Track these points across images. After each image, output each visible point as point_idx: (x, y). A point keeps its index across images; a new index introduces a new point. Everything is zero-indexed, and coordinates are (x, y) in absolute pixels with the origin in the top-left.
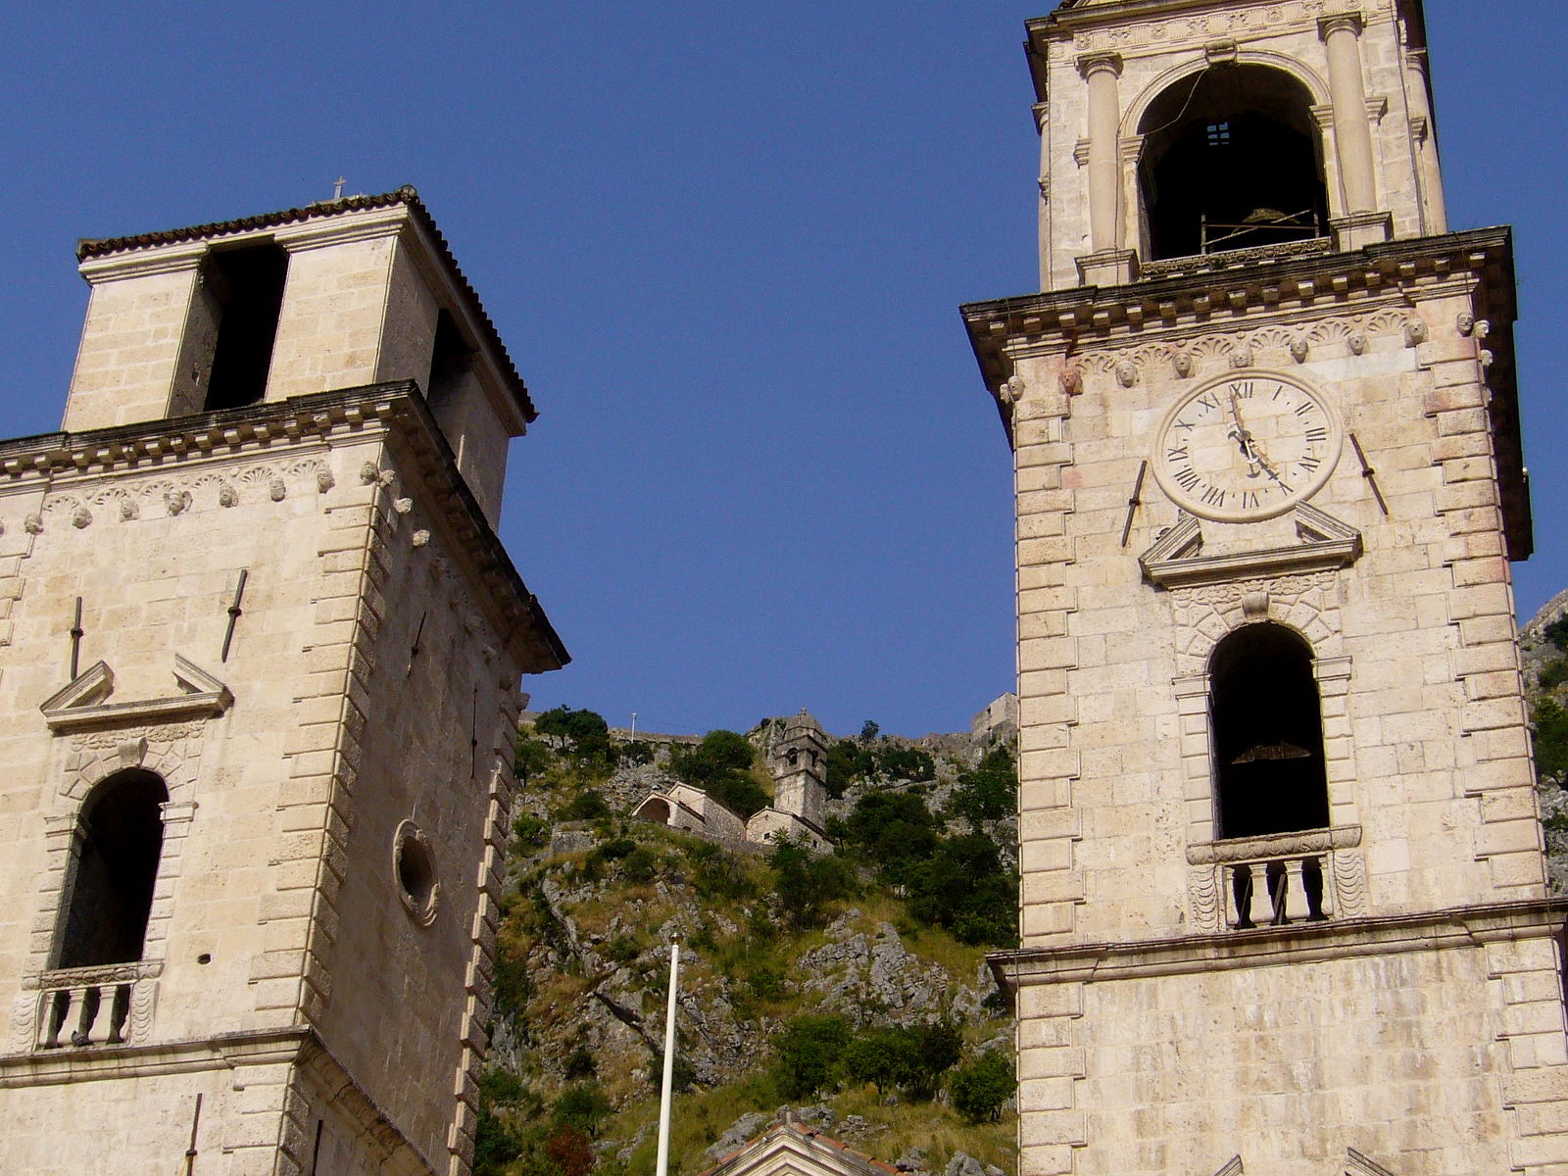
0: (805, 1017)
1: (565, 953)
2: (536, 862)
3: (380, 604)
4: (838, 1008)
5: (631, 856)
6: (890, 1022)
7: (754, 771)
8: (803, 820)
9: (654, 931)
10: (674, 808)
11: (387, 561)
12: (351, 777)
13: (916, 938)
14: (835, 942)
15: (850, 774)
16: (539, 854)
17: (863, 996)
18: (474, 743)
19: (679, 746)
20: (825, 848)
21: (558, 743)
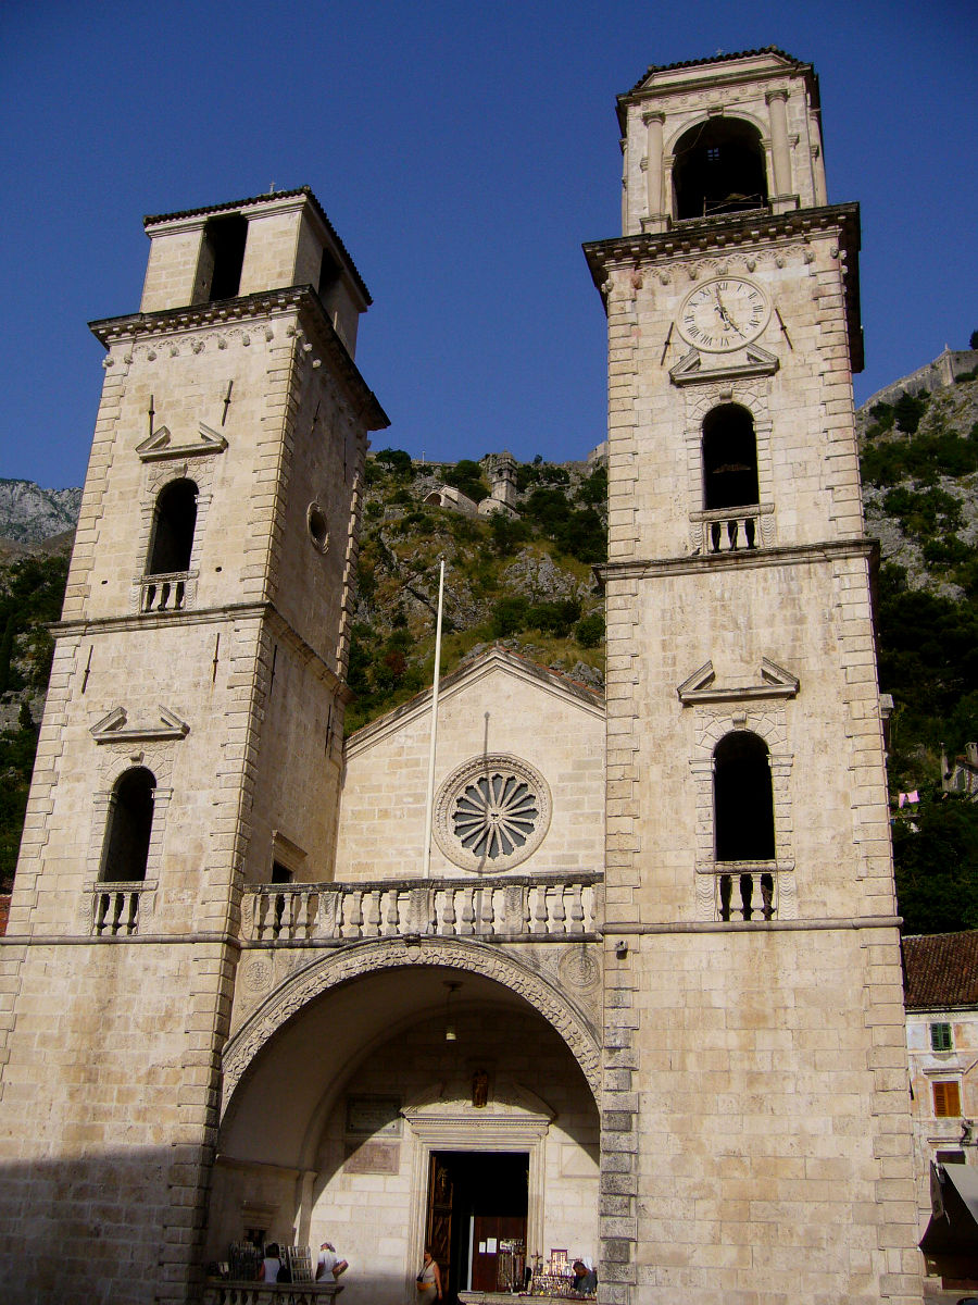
0: (507, 598)
1: (391, 568)
2: (377, 524)
3: (298, 397)
4: (522, 593)
5: (423, 521)
6: (547, 601)
7: (482, 480)
8: (505, 503)
9: (434, 557)
10: (443, 497)
11: (300, 375)
12: (286, 482)
13: (559, 560)
14: (521, 562)
15: (528, 482)
16: (378, 520)
17: (534, 587)
18: (345, 465)
19: (446, 468)
20: (517, 517)
21: (387, 466)
